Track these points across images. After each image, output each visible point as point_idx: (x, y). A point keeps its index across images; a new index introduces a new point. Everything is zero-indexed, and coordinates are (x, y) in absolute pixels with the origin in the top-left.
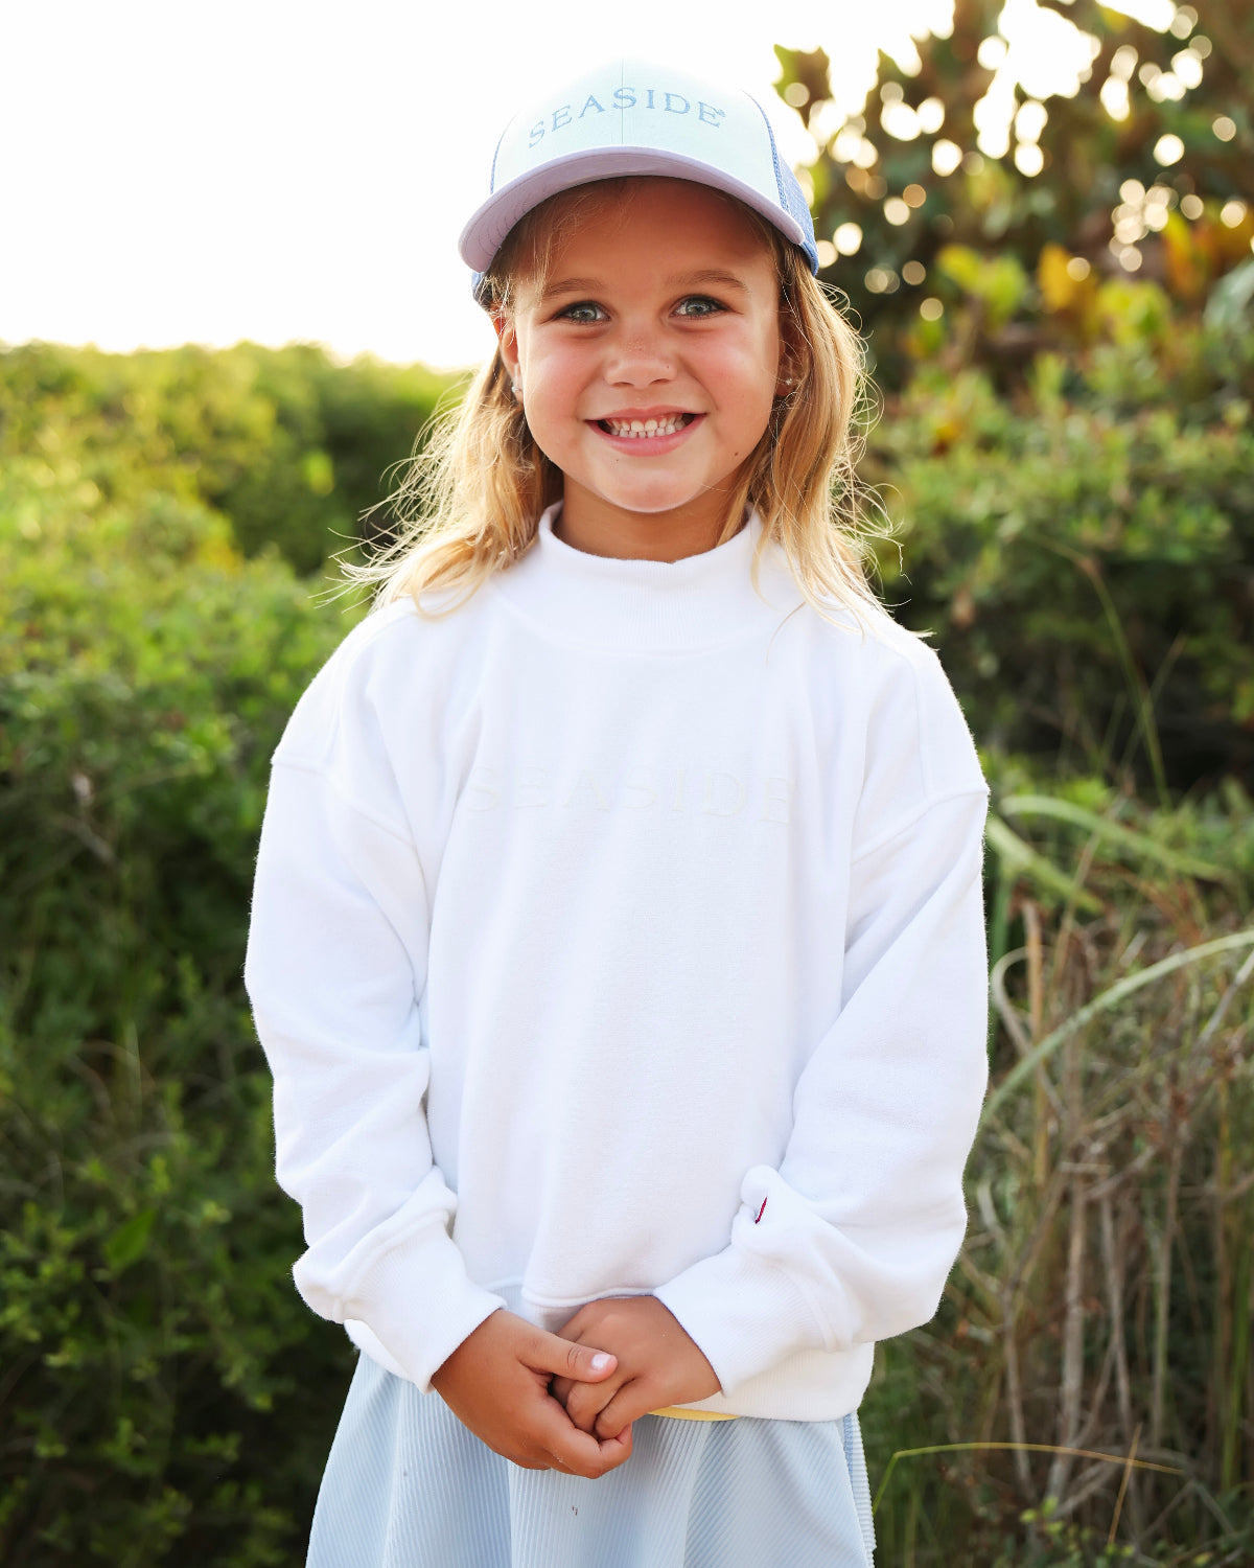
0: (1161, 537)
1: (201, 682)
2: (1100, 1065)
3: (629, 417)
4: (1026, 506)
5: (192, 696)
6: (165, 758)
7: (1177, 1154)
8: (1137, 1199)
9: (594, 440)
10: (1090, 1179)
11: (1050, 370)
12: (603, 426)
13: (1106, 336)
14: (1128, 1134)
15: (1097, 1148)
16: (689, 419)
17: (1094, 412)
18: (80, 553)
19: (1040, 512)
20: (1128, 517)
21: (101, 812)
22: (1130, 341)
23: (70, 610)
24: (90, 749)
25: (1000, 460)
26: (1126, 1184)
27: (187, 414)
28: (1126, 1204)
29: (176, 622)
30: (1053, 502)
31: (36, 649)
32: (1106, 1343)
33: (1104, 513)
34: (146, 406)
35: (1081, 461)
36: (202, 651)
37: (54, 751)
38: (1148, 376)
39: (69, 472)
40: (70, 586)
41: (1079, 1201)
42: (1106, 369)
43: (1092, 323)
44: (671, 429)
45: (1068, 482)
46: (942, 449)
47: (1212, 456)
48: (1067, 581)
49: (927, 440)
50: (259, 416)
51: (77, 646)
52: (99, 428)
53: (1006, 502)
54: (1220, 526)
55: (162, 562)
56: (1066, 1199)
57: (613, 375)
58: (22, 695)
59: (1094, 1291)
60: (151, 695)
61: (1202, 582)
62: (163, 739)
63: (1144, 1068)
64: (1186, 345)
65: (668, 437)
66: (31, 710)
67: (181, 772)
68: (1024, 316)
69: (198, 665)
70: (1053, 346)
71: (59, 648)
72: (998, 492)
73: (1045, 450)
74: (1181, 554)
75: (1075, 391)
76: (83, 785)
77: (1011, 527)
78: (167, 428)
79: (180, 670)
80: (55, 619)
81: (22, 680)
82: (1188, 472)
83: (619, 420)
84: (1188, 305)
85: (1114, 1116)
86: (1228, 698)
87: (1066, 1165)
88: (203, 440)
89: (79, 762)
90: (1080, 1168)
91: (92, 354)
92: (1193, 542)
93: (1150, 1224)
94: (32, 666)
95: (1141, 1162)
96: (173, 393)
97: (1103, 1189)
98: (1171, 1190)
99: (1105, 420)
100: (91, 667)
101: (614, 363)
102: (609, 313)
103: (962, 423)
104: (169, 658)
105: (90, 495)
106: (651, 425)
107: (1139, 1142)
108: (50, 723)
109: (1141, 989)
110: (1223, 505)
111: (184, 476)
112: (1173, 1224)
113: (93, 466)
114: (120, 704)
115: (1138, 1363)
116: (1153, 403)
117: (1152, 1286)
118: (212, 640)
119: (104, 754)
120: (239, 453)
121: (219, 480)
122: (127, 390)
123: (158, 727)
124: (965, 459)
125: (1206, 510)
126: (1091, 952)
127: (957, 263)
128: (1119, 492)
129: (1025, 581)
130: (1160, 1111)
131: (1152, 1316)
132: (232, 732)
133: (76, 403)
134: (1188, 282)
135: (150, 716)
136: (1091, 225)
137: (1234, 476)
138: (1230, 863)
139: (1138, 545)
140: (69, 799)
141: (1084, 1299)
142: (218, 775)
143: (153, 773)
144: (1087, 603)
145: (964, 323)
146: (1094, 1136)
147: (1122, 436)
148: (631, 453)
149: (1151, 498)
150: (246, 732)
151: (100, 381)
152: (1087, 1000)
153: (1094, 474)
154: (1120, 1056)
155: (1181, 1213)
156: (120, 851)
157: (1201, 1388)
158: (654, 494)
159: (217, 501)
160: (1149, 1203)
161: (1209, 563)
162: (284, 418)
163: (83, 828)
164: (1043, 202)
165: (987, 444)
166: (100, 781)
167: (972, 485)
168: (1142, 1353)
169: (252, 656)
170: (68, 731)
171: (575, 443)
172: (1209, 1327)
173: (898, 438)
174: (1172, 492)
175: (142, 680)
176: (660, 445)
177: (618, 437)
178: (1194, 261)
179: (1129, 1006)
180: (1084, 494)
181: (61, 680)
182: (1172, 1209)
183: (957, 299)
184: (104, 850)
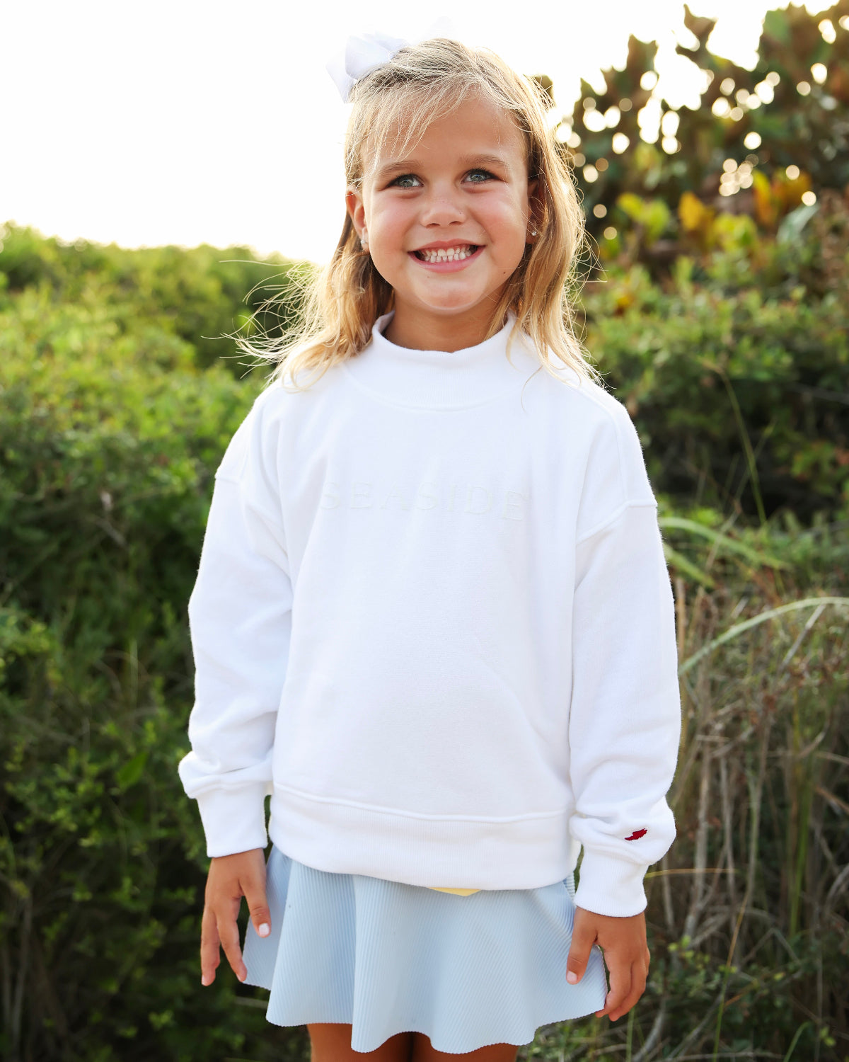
0: (750, 366)
1: (178, 439)
2: (720, 677)
3: (435, 247)
4: (671, 345)
5: (173, 446)
6: (154, 481)
7: (767, 731)
8: (742, 758)
9: (414, 266)
10: (714, 745)
11: (685, 267)
12: (419, 255)
13: (719, 247)
14: (737, 719)
15: (719, 726)
16: (474, 249)
17: (711, 292)
18: (107, 362)
19: (679, 350)
20: (731, 354)
21: (117, 514)
22: (733, 250)
23: (100, 395)
24: (111, 477)
25: (655, 318)
26: (735, 749)
27: (170, 284)
28: (735, 762)
29: (163, 403)
30: (687, 344)
31: (80, 417)
32: (722, 844)
33: (717, 351)
34: (147, 279)
35: (703, 320)
36: (179, 420)
37: (90, 478)
38: (744, 270)
39: (100, 314)
40: (101, 379)
41: (707, 759)
42: (719, 265)
43: (710, 239)
44: (463, 256)
45: (696, 331)
46: (620, 311)
47: (782, 318)
48: (694, 391)
49: (611, 306)
50: (211, 287)
51: (104, 415)
52: (118, 292)
53: (659, 343)
54: (787, 360)
55: (155, 369)
56: (699, 757)
57: (426, 219)
58: (70, 444)
59: (715, 812)
60: (148, 445)
61: (775, 393)
62: (157, 472)
63: (747, 680)
64: (767, 252)
65: (460, 261)
66: (76, 452)
67: (166, 491)
68: (668, 236)
69: (177, 429)
70: (686, 253)
71: (94, 416)
72: (655, 337)
73: (682, 312)
74: (763, 376)
75: (700, 279)
76: (107, 498)
77: (662, 358)
78: (158, 293)
79: (165, 430)
80: (91, 399)
81: (70, 435)
82: (768, 328)
83: (430, 249)
84: (767, 230)
85: (727, 708)
86: (789, 462)
87: (699, 737)
88: (178, 301)
89: (104, 485)
90: (708, 739)
91: (114, 248)
92: (769, 369)
93: (749, 773)
94: (77, 426)
95: (744, 736)
96: (161, 272)
97: (721, 752)
98: (763, 752)
99: (718, 296)
100: (113, 428)
101: (427, 212)
102: (423, 181)
103: (633, 297)
104: (159, 424)
105: (112, 329)
106: (451, 252)
107: (745, 723)
108: (87, 461)
109: (744, 633)
110: (788, 347)
111: (168, 321)
112: (763, 773)
113: (114, 312)
114: (129, 450)
115: (740, 857)
116: (747, 287)
117: (749, 811)
118: (185, 414)
119: (120, 480)
120: (200, 309)
121: (189, 325)
122: (136, 271)
123: (152, 464)
124: (634, 317)
125: (778, 350)
126: (714, 610)
127: (629, 203)
128: (727, 339)
129: (670, 389)
130: (756, 706)
131: (748, 828)
132: (196, 469)
133: (104, 276)
134: (768, 216)
135: (147, 458)
136: (708, 182)
137: (796, 331)
138: (791, 560)
139: (738, 370)
140: (99, 505)
141: (709, 817)
142: (187, 494)
143: (149, 491)
144: (706, 404)
145: (633, 240)
146: (717, 719)
147: (730, 305)
148: (437, 271)
149: (746, 342)
150: (205, 469)
151: (119, 265)
152: (715, 637)
153: (712, 327)
154: (731, 673)
155: (768, 767)
156: (129, 538)
157: (777, 872)
158: (453, 299)
159: (187, 336)
160: (749, 760)
161: (779, 382)
162: (227, 290)
163: (107, 524)
164: (680, 169)
165: (647, 309)
166: (117, 496)
167: (639, 333)
168: (743, 850)
169: (209, 425)
170: (98, 465)
171: (402, 267)
172: (783, 836)
173: (594, 304)
174: (757, 340)
175: (143, 436)
176: (457, 267)
177: (429, 262)
178: (772, 203)
179: (737, 642)
180: (705, 340)
181: (94, 435)
182: (763, 764)
183: (628, 225)
184: (119, 538)
